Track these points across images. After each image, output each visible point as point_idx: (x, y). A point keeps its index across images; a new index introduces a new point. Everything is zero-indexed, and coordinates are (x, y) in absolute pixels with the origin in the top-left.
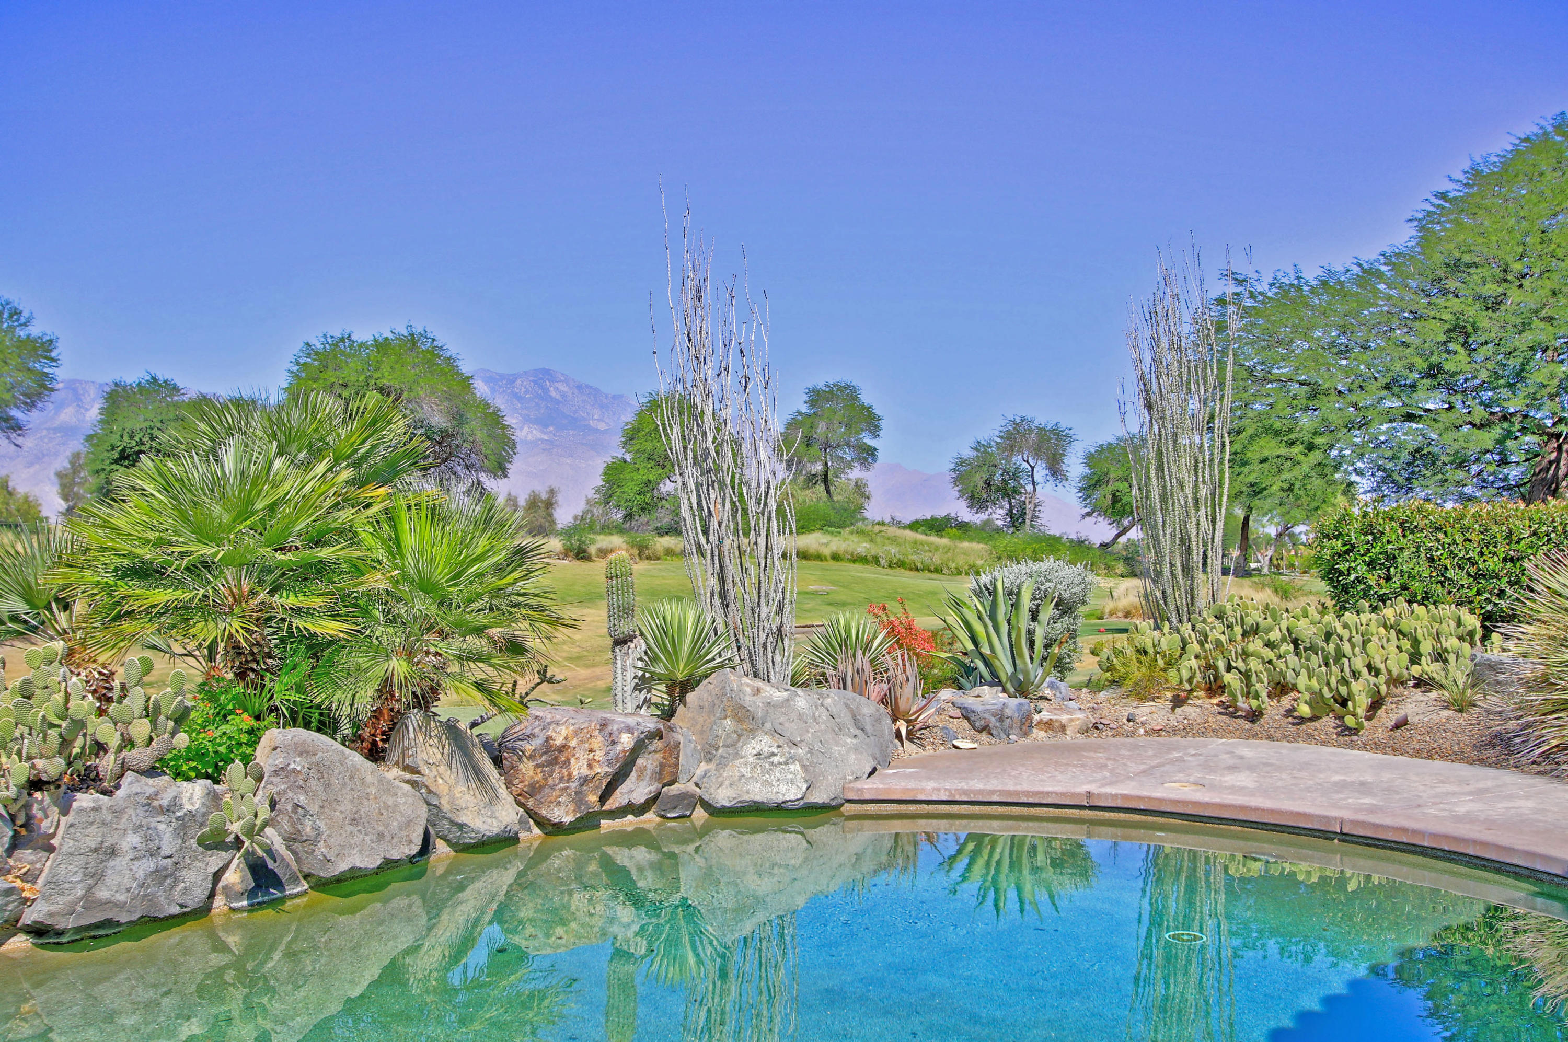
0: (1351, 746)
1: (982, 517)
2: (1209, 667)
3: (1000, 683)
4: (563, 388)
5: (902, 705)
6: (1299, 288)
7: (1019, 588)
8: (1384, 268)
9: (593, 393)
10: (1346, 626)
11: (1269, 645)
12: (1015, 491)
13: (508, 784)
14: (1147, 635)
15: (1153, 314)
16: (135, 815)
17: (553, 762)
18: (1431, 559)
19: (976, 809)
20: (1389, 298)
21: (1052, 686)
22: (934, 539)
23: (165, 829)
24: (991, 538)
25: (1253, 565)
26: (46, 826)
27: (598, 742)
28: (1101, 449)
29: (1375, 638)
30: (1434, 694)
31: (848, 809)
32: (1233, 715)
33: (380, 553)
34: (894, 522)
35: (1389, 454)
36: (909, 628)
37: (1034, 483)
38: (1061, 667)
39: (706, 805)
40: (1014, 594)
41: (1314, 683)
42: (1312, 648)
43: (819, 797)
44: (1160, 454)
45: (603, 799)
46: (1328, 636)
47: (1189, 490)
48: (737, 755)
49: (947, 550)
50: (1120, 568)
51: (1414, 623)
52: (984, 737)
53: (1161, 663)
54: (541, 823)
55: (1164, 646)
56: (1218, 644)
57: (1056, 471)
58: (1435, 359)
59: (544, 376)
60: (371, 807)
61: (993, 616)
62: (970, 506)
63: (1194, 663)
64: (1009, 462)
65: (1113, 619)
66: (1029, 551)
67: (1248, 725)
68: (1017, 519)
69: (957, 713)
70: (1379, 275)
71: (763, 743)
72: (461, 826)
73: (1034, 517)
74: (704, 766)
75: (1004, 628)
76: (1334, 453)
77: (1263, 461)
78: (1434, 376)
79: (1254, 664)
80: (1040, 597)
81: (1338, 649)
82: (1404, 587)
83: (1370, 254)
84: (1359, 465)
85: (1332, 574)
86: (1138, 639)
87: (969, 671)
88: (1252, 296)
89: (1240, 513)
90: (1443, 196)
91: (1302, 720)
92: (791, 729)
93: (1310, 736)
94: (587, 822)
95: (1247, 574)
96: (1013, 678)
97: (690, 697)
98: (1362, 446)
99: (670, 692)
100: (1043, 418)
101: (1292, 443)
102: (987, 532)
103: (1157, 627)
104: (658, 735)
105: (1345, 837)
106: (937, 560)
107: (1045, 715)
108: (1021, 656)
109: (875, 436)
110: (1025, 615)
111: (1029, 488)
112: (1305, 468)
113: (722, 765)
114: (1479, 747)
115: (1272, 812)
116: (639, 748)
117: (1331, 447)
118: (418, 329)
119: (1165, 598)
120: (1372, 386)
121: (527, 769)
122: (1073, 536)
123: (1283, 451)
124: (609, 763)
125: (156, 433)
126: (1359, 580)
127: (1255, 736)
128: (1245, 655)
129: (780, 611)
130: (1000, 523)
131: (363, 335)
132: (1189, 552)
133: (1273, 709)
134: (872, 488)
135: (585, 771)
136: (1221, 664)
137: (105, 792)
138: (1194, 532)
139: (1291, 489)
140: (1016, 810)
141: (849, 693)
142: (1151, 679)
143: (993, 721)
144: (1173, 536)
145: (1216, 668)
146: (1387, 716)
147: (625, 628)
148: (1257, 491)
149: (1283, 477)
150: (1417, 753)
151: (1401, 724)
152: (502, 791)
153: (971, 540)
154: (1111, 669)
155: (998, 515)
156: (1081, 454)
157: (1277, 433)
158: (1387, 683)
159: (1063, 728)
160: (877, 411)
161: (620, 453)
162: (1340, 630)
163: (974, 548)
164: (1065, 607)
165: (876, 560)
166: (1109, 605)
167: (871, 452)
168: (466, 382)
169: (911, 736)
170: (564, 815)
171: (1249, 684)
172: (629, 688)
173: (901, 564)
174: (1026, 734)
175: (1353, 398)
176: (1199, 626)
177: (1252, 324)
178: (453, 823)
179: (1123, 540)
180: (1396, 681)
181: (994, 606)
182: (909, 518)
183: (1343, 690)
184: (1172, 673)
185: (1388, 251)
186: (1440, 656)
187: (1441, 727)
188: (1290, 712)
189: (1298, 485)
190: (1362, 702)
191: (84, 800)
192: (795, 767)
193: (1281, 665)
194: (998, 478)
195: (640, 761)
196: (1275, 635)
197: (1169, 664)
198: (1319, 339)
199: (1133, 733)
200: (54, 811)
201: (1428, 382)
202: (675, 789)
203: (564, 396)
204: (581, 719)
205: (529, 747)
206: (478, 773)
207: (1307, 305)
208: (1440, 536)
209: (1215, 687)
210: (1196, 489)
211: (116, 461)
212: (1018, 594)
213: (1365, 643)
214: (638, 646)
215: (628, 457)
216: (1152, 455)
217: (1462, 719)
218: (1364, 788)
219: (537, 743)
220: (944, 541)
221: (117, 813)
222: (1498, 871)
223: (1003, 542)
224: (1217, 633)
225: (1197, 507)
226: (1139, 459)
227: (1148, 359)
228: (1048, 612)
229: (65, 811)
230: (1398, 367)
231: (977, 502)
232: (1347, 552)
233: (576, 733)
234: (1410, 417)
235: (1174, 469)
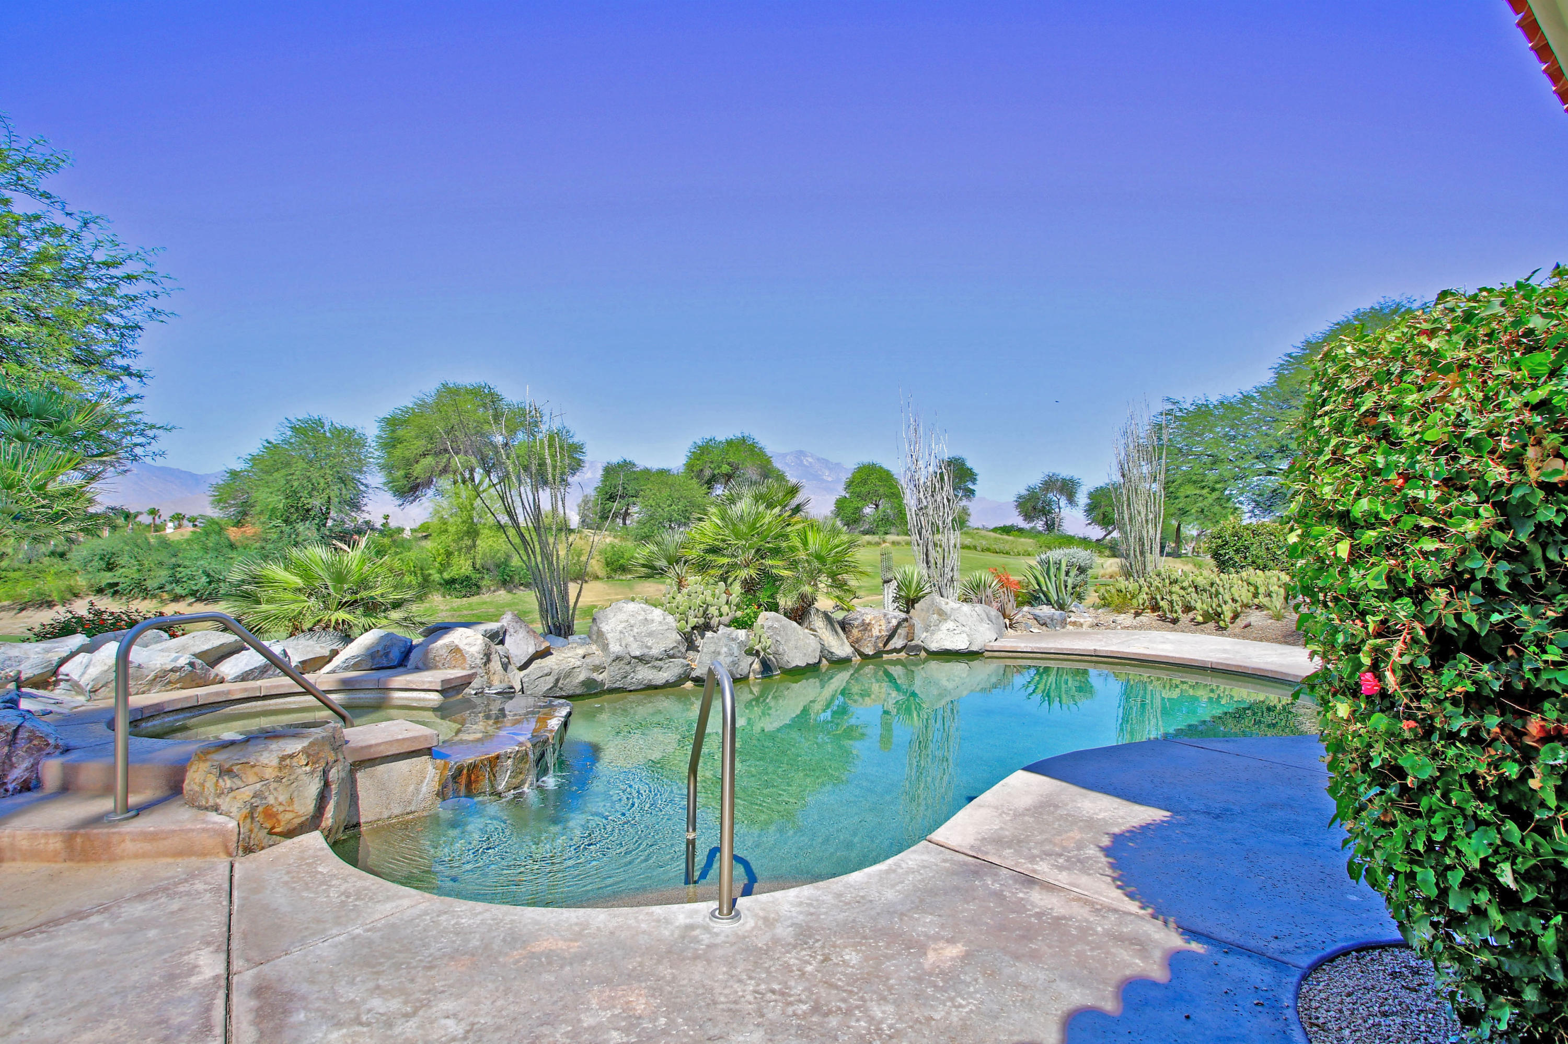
0: (1223, 635)
1: (1032, 525)
2: (1153, 598)
3: (1051, 604)
4: (810, 460)
5: (1007, 612)
6: (1207, 406)
7: (1060, 561)
8: (1255, 395)
9: (825, 462)
10: (1221, 580)
11: (1183, 588)
12: (1049, 512)
13: (848, 638)
14: (1122, 583)
15: (1125, 433)
16: (724, 641)
17: (866, 629)
18: (1268, 549)
19: (1044, 656)
20: (1258, 410)
21: (1075, 606)
22: (1005, 537)
23: (734, 646)
24: (1036, 536)
25: (1184, 551)
26: (697, 643)
27: (883, 622)
28: (1097, 490)
29: (1236, 586)
30: (1265, 612)
31: (986, 654)
32: (1163, 621)
33: (799, 545)
34: (984, 528)
35: (1257, 492)
36: (1008, 579)
37: (1059, 508)
38: (1080, 598)
39: (926, 650)
40: (1058, 564)
41: (1205, 606)
42: (1204, 590)
43: (974, 648)
44: (1128, 498)
45: (885, 645)
46: (1212, 584)
47: (1143, 515)
48: (939, 630)
49: (1013, 542)
50: (1107, 552)
51: (1256, 579)
52: (1044, 627)
53: (1129, 596)
54: (861, 654)
55: (1130, 588)
56: (1157, 588)
57: (1071, 500)
58: (1284, 443)
59: (801, 454)
60: (801, 643)
61: (1048, 574)
62: (1025, 520)
63: (1145, 596)
64: (1046, 496)
65: (1104, 579)
66: (1057, 543)
67: (1172, 625)
68: (1050, 526)
69: (1031, 617)
70: (1253, 398)
71: (950, 624)
72: (832, 653)
73: (1060, 525)
74: (925, 634)
75: (1053, 579)
76: (1227, 492)
77: (1187, 497)
78: (1283, 451)
79: (1175, 597)
80: (1070, 565)
81: (1217, 590)
82: (1253, 562)
83: (1248, 387)
84: (1241, 498)
85: (1216, 556)
86: (1118, 586)
87: (1037, 598)
88: (1181, 410)
89: (1175, 523)
90: (1289, 355)
91: (1199, 624)
92: (962, 619)
93: (1202, 631)
94: (878, 654)
95: (1179, 556)
96: (1057, 602)
97: (916, 605)
98: (1242, 488)
99: (907, 604)
100: (1065, 472)
101: (1203, 488)
102: (1033, 533)
103: (1127, 579)
104: (906, 620)
105: (1213, 670)
106: (1007, 548)
107: (1073, 619)
108: (1061, 592)
109: (974, 484)
110: (1063, 573)
111: (1057, 510)
112: (1210, 501)
113: (933, 634)
114: (1284, 637)
115: (1179, 658)
116: (899, 625)
117: (1225, 489)
118: (746, 434)
119: (1131, 566)
120: (1249, 457)
121: (855, 632)
122: (1081, 536)
123: (1198, 492)
124: (888, 631)
125: (626, 486)
126: (1230, 559)
127: (1175, 630)
128: (1171, 593)
129: (952, 570)
130: (1041, 529)
131: (721, 437)
132: (1143, 544)
133: (1185, 618)
134: (971, 510)
135: (878, 634)
136: (1159, 597)
137: (715, 632)
138: (1145, 536)
139: (1202, 511)
140: (1061, 656)
141: (983, 605)
142: (1124, 603)
143: (1048, 621)
144: (1135, 538)
145: (1156, 599)
146: (1241, 622)
147: (889, 576)
148: (1184, 512)
149: (1198, 505)
150: (1255, 639)
151: (1248, 625)
152: (845, 640)
153: (1025, 537)
154: (1104, 599)
155: (1040, 525)
156: (1086, 492)
157: (1195, 482)
158: (1241, 606)
159: (1081, 625)
160: (975, 471)
161: (844, 493)
162: (1218, 582)
163: (1026, 542)
164: (1082, 570)
165: (975, 548)
166: (1101, 572)
167: (972, 492)
168: (768, 460)
169: (1011, 626)
170: (869, 651)
171: (1172, 607)
172: (890, 601)
173: (988, 550)
174: (1064, 627)
175: (1238, 463)
176: (1148, 580)
177: (1181, 425)
178: (829, 652)
179: (1108, 537)
180: (1246, 606)
181: (1048, 569)
182: (992, 527)
183: (1219, 610)
184: (1134, 601)
185: (1258, 385)
186: (1269, 595)
187: (1267, 627)
188: (1192, 620)
189: (1206, 509)
190: (1228, 615)
191: (709, 634)
192: (964, 635)
193: (1188, 598)
194: (1040, 505)
195: (899, 631)
196: (1185, 584)
197: (1133, 597)
198: (1218, 433)
199: (1115, 628)
200: (699, 637)
201: (1279, 454)
202: (913, 643)
203: (810, 463)
204: (876, 613)
205: (856, 623)
206: (836, 632)
207: (1211, 415)
208: (1272, 537)
209: (1155, 608)
210: (1147, 515)
211: (608, 499)
212: (1060, 564)
213: (1231, 587)
214: (894, 584)
215: (847, 496)
216: (1125, 499)
217: (1279, 624)
218: (1225, 651)
219: (859, 621)
220: (1011, 538)
221: (719, 639)
222: (1282, 683)
223: (1042, 539)
224: (1157, 582)
225: (1147, 524)
226: (1118, 500)
227: (1123, 454)
228: (1074, 572)
229: (702, 638)
230: (1263, 446)
231: (1028, 517)
232: (1224, 545)
233: (875, 618)
234: (1270, 473)
235: (1136, 506)
